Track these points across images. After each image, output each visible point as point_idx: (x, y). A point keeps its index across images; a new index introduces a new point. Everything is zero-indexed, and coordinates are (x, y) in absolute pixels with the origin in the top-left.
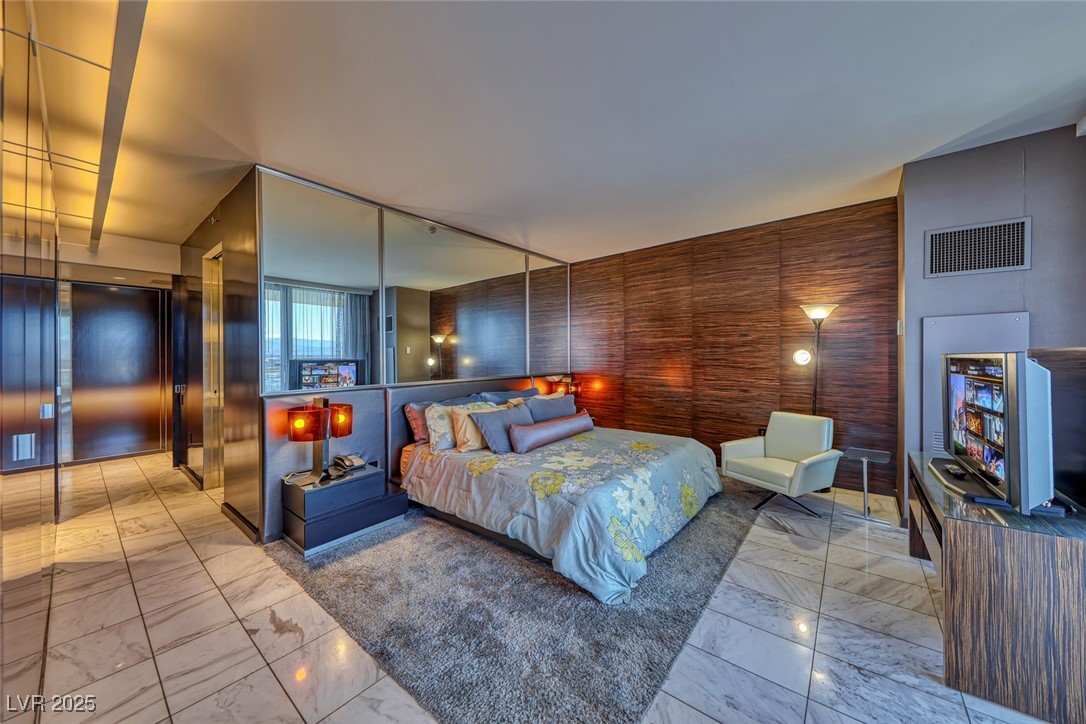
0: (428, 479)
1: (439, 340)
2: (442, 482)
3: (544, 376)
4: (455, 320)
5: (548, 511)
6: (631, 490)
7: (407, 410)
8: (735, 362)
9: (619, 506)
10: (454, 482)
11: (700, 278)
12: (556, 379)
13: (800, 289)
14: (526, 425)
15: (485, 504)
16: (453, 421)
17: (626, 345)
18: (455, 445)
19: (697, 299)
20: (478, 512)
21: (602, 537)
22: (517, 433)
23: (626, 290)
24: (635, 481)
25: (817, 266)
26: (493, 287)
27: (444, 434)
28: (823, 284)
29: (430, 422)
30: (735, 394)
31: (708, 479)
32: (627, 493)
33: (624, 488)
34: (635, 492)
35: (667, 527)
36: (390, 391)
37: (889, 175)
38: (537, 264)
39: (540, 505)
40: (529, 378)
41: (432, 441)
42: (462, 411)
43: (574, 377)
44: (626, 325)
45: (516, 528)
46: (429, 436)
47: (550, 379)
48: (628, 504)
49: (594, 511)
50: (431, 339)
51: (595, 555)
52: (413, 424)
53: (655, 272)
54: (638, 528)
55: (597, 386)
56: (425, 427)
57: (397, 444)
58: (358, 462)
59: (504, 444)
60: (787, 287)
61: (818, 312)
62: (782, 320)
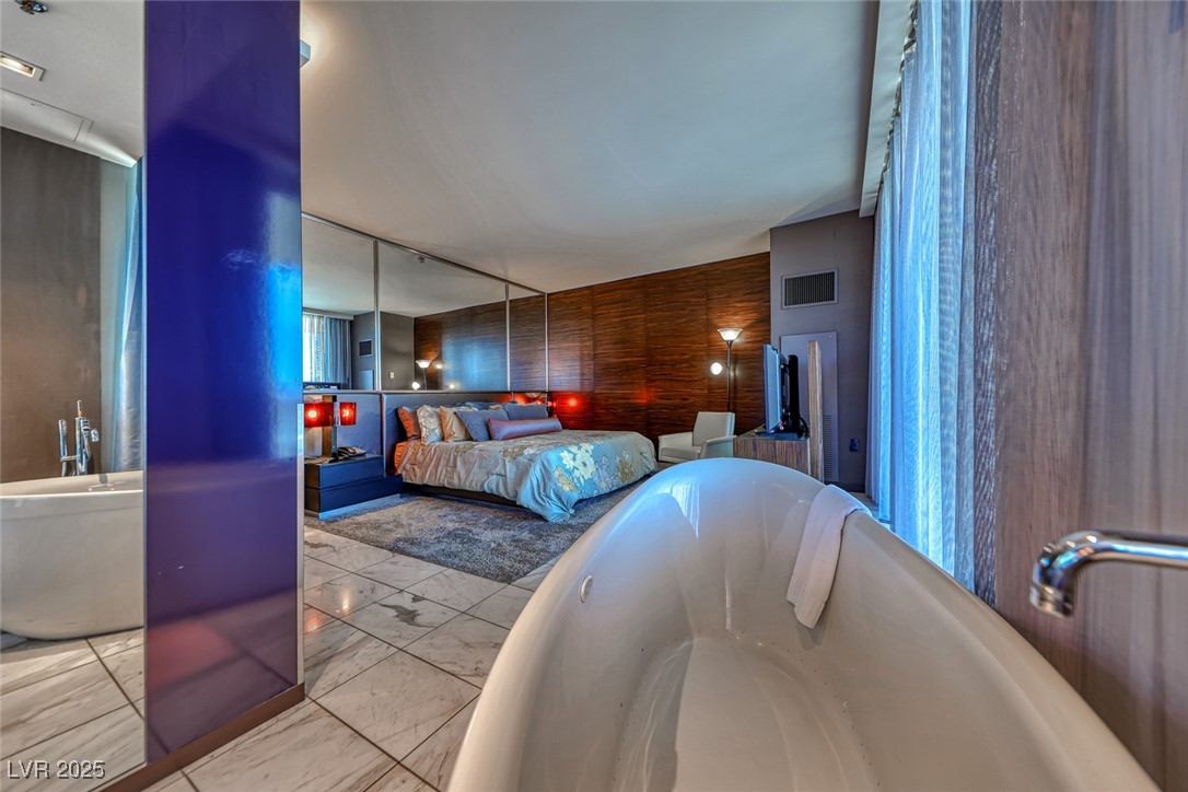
0: (420, 465)
1: (423, 364)
2: (433, 463)
3: (523, 392)
4: (440, 345)
5: (514, 469)
6: (575, 454)
7: (400, 412)
8: (678, 376)
9: (564, 462)
10: (443, 462)
11: (651, 308)
12: (535, 395)
13: (721, 317)
14: (504, 420)
15: (468, 474)
16: (441, 418)
17: (594, 365)
18: (443, 439)
19: (649, 325)
20: (463, 480)
21: (550, 478)
22: (493, 426)
23: (594, 317)
24: (579, 449)
25: (732, 300)
26: (478, 314)
27: (434, 430)
28: (735, 314)
29: (421, 420)
30: (677, 401)
31: (644, 460)
32: (572, 456)
33: (570, 452)
34: (578, 456)
35: (603, 485)
36: (385, 397)
37: (763, 236)
38: (516, 293)
39: (508, 466)
40: (509, 393)
41: (423, 435)
42: (449, 412)
43: (552, 395)
44: (595, 347)
45: (492, 484)
46: (420, 432)
47: (529, 395)
48: (572, 462)
49: (545, 463)
50: (416, 364)
51: (545, 490)
52: (405, 424)
53: (617, 303)
54: (578, 479)
55: (573, 403)
56: (417, 426)
57: (391, 442)
58: (359, 451)
59: (483, 433)
60: (712, 316)
61: (730, 335)
62: (709, 341)
